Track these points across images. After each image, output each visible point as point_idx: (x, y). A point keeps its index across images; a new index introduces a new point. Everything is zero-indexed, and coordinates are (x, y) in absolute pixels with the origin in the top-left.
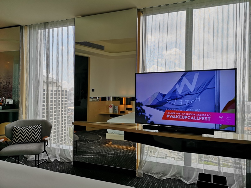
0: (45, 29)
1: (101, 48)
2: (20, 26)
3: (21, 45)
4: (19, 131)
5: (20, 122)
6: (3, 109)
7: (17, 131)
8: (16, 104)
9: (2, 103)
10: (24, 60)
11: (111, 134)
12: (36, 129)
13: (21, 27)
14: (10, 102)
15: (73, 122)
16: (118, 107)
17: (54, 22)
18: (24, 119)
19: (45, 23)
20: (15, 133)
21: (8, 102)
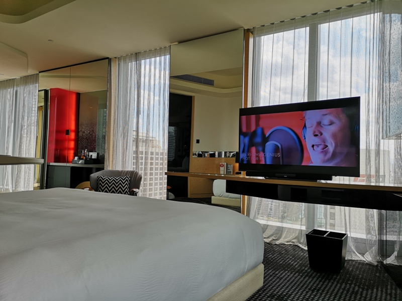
0: (136, 61)
1: (210, 83)
2: (108, 58)
3: (109, 78)
4: (105, 181)
5: (106, 172)
6: (85, 164)
7: (103, 181)
8: (100, 158)
9: (85, 156)
10: (112, 100)
11: (218, 197)
12: (124, 180)
13: (109, 60)
14: (94, 155)
15: (166, 171)
16: (232, 165)
17: (146, 51)
18: (110, 169)
19: (136, 54)
20: (100, 184)
21: (91, 156)
